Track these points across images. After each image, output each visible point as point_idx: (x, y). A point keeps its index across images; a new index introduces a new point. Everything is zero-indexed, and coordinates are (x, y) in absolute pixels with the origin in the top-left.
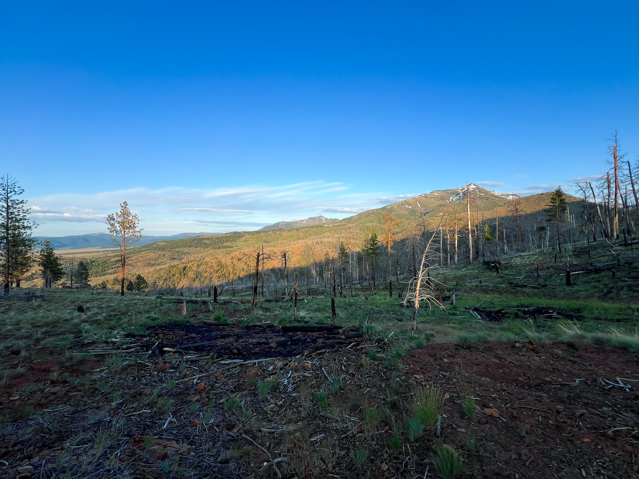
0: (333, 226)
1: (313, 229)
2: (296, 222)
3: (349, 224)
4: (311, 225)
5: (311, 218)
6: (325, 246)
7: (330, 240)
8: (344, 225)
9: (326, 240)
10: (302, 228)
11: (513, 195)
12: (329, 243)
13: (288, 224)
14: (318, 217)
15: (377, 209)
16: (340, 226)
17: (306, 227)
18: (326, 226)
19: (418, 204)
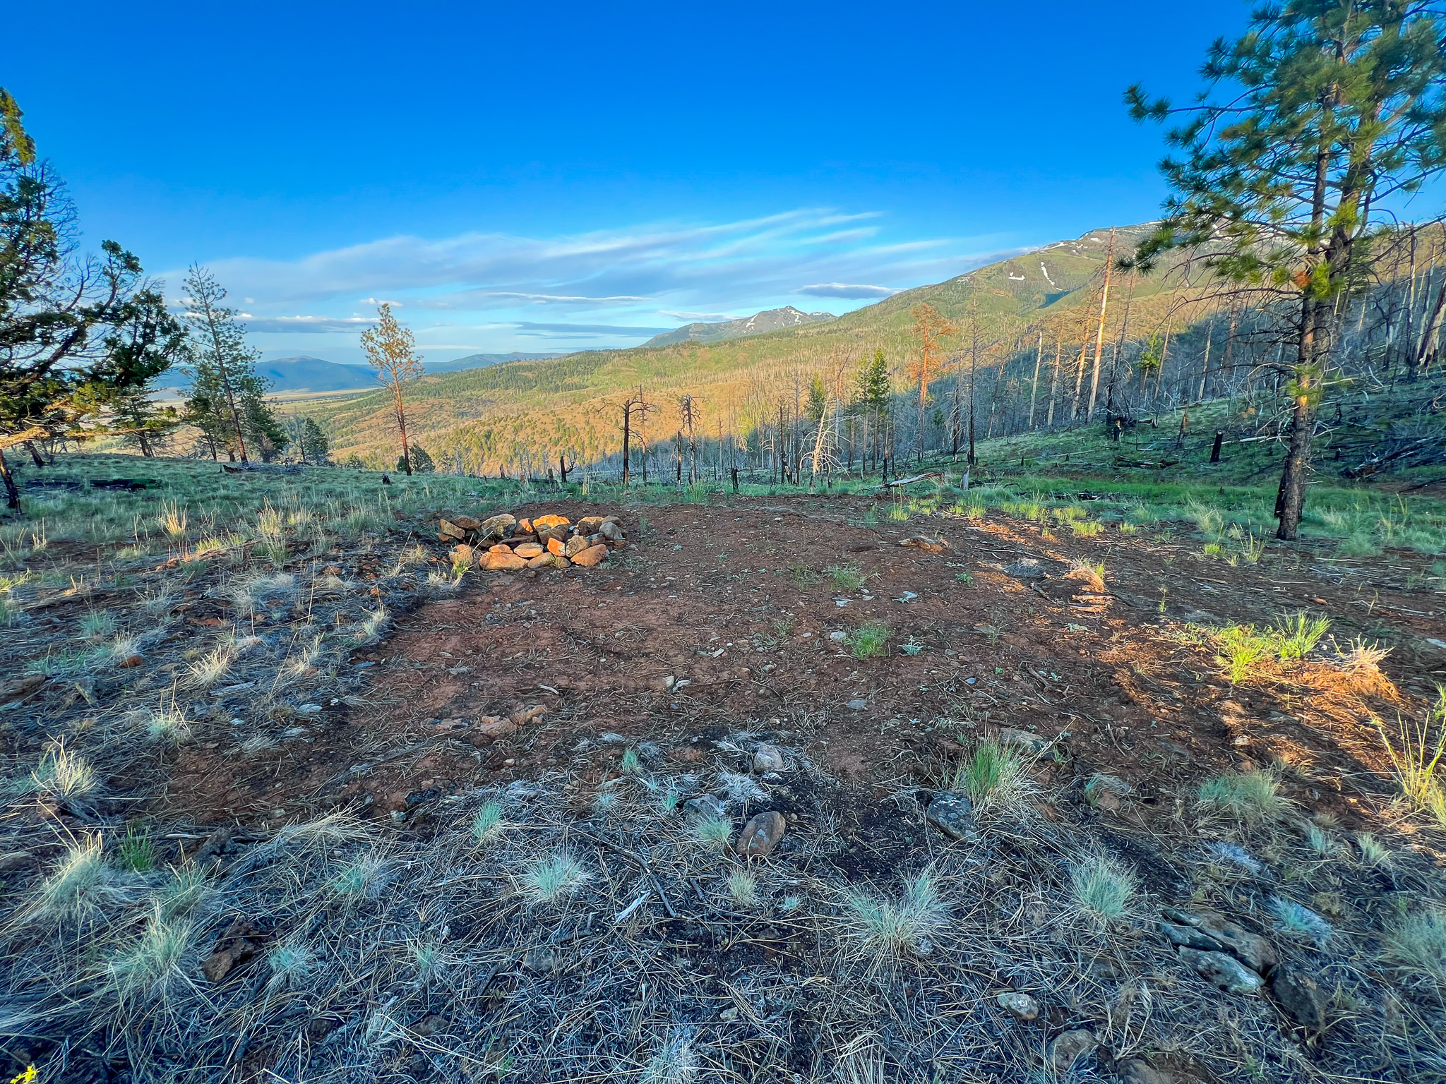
0: (818, 333)
1: (770, 341)
2: (729, 324)
3: (859, 326)
4: (766, 331)
8: (846, 330)
9: (799, 367)
10: (745, 338)
13: (710, 330)
14: (782, 310)
15: (932, 287)
16: (835, 332)
17: (752, 338)
18: (801, 332)
19: (1043, 269)
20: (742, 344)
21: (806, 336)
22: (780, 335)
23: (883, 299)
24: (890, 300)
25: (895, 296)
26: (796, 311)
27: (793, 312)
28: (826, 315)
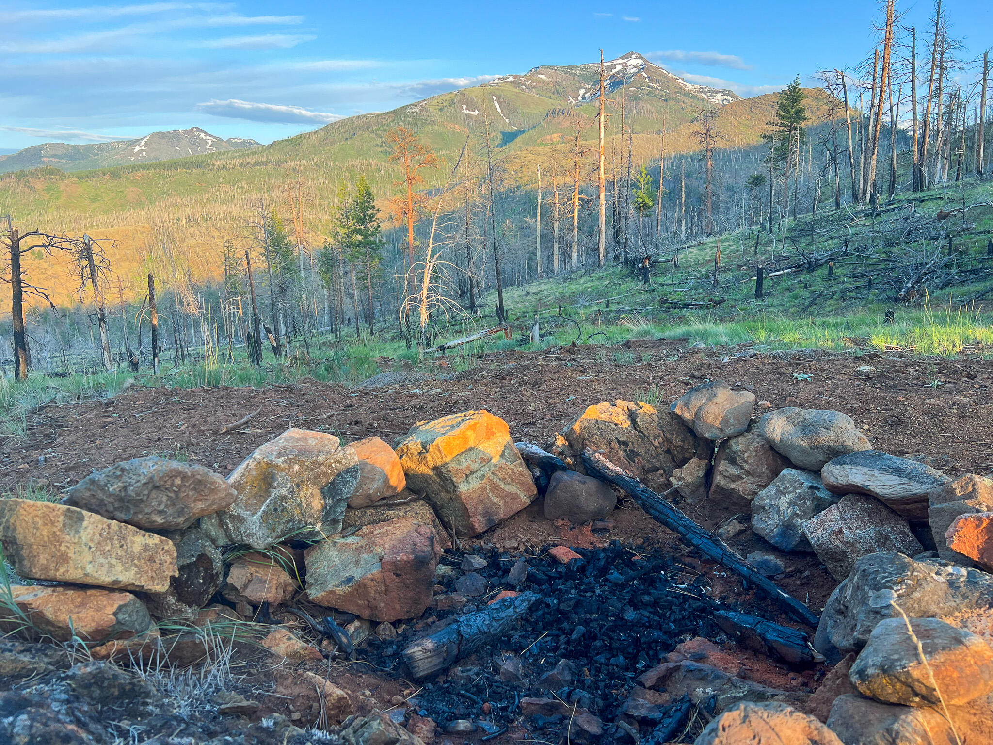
0: (241, 164)
1: (173, 172)
2: (107, 148)
3: (295, 159)
4: (165, 158)
5: (161, 135)
6: (219, 230)
7: (234, 210)
8: (278, 163)
9: (221, 210)
10: (134, 168)
11: (724, 92)
12: (233, 219)
13: (77, 154)
14: (186, 132)
15: (378, 115)
16: (265, 164)
17: (144, 167)
18: (218, 163)
19: (496, 104)
20: (130, 176)
21: (224, 168)
22: (189, 165)
23: (323, 126)
24: (330, 128)
25: (336, 123)
26: (207, 134)
27: (202, 135)
28: (250, 143)
